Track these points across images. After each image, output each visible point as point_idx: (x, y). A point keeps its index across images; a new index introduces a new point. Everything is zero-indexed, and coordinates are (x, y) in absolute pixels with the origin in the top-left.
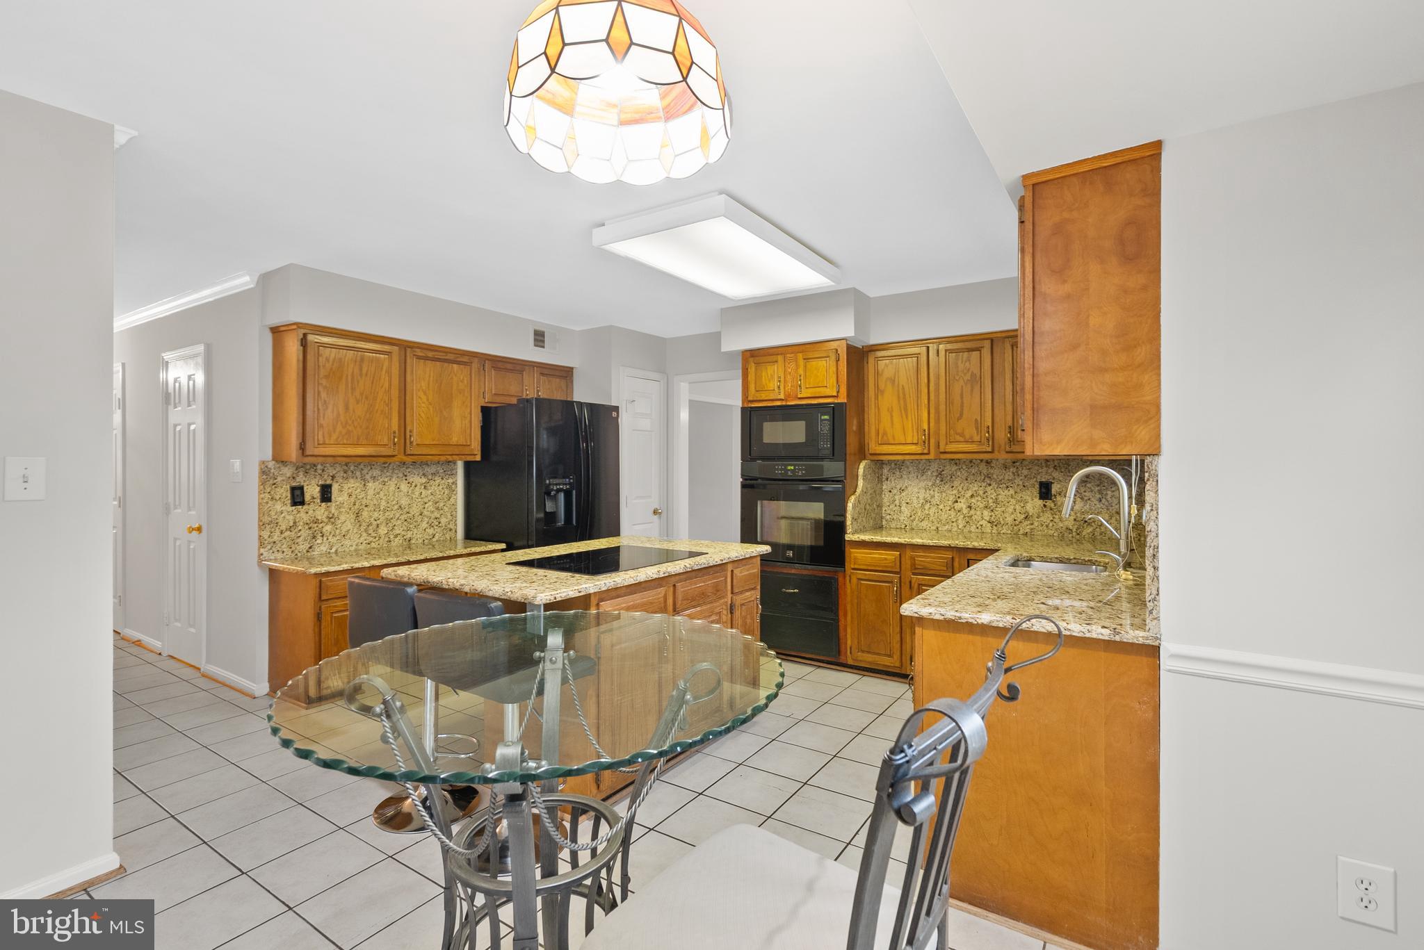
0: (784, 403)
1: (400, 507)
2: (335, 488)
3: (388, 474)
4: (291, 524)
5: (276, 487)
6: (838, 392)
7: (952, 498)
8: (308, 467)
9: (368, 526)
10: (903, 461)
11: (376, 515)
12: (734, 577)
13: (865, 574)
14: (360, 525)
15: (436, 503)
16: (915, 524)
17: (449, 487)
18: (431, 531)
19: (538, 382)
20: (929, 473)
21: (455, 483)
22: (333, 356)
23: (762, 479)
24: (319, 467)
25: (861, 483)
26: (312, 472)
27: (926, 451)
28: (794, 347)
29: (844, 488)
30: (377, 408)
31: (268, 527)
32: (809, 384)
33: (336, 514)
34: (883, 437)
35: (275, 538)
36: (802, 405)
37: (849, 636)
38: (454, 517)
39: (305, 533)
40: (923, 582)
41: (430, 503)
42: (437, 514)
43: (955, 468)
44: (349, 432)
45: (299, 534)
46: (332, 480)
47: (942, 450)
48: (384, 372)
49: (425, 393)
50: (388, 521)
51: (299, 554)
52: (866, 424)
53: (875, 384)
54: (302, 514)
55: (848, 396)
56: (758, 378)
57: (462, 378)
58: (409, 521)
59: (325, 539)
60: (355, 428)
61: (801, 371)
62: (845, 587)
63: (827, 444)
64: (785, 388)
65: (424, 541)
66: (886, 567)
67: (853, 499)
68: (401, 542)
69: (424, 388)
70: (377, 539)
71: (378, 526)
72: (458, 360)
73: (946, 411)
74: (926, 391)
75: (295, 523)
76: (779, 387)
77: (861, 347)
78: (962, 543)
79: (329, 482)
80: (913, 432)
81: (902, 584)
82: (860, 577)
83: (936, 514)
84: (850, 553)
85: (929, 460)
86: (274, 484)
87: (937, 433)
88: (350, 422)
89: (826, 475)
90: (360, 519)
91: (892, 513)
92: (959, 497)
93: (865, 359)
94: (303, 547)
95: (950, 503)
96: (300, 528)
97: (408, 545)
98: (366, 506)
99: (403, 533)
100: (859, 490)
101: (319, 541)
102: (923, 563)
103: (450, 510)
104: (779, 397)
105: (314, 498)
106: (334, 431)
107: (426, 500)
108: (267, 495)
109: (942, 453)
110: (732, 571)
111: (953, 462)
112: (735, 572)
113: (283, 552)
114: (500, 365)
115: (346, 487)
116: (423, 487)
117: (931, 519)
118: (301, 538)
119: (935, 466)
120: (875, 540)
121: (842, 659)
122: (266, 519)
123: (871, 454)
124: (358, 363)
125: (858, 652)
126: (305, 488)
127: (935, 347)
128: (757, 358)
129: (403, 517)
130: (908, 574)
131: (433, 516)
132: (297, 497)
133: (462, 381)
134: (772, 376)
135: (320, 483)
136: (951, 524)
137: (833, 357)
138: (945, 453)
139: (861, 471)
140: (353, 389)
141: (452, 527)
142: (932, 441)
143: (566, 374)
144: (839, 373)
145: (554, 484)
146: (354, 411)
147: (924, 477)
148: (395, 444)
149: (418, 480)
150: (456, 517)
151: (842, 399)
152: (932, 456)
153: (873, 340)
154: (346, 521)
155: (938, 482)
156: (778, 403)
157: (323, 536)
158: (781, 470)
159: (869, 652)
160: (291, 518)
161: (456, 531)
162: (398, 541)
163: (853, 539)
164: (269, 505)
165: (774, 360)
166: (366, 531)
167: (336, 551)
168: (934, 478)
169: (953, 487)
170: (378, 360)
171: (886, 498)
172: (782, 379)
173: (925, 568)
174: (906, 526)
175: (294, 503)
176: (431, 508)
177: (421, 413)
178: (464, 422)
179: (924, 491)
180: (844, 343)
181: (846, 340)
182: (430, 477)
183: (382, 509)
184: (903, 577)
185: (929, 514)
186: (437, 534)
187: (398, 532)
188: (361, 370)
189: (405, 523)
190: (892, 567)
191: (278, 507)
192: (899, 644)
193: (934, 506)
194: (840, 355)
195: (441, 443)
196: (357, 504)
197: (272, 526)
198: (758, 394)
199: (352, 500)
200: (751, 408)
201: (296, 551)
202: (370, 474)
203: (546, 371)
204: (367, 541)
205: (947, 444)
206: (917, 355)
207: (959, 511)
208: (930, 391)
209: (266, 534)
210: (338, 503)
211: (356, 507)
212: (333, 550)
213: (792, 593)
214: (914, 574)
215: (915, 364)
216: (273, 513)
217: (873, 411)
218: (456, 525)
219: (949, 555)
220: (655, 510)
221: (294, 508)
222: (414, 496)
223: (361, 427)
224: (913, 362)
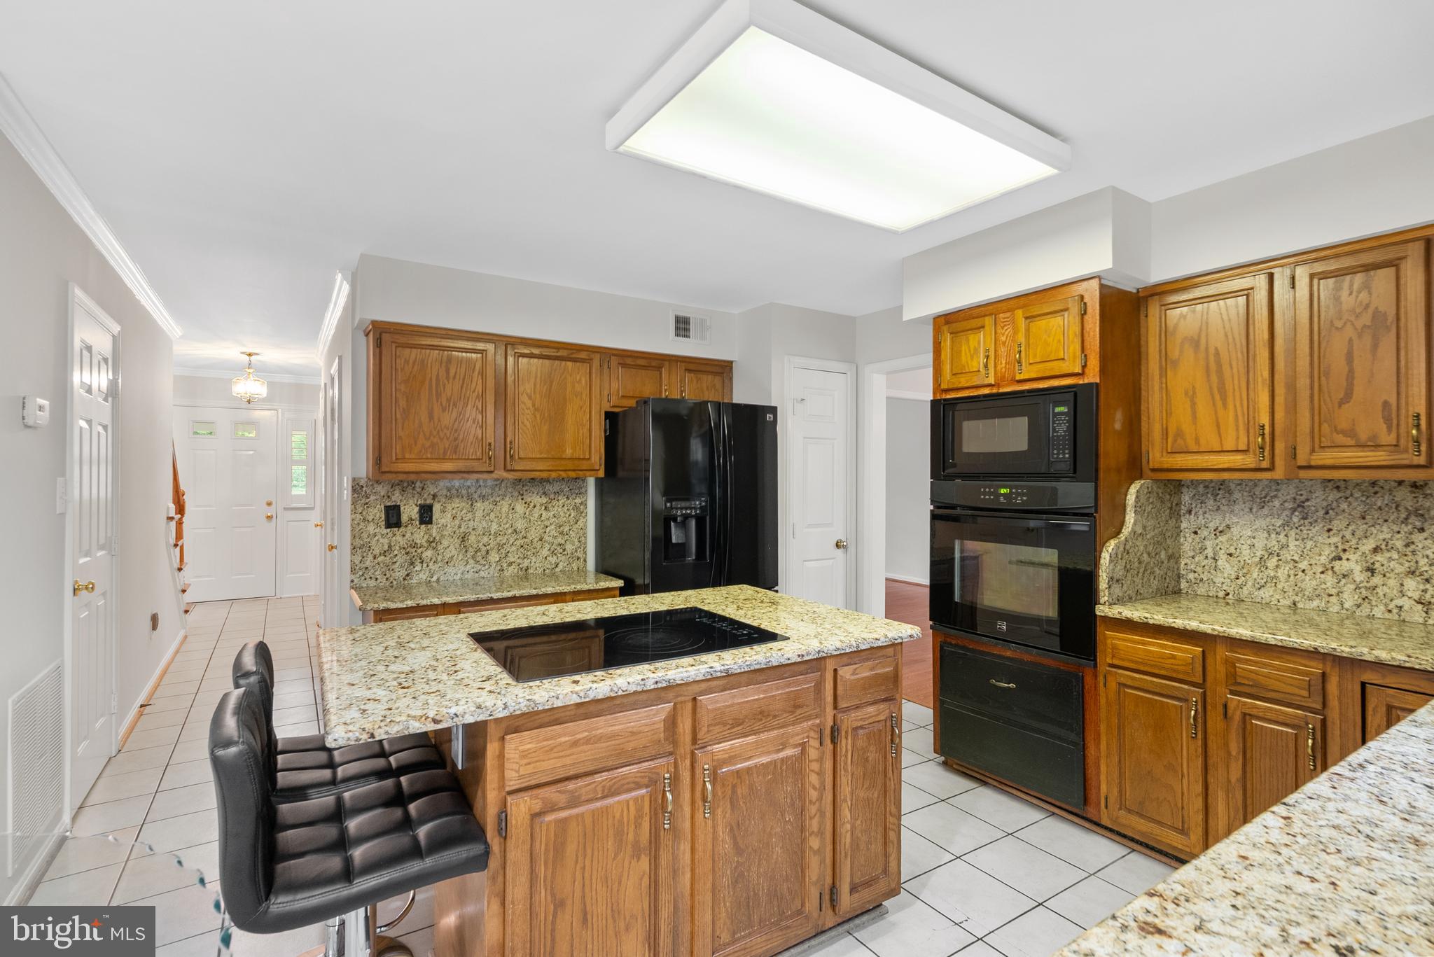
0: (995, 391)
1: (515, 530)
2: (437, 508)
3: (500, 493)
4: (386, 548)
5: (368, 507)
6: (1084, 367)
7: (1327, 552)
8: (405, 484)
9: (476, 552)
10: (1223, 482)
11: (485, 539)
12: (839, 681)
13: (1133, 678)
14: (466, 551)
15: (560, 527)
16: (1245, 591)
17: (576, 508)
18: (553, 560)
19: (683, 381)
20: (1277, 503)
21: (584, 504)
22: (413, 356)
23: (964, 507)
24: (418, 484)
25: (1130, 518)
26: (409, 490)
27: (1265, 464)
28: (1011, 302)
29: (1093, 527)
30: (467, 416)
31: (359, 551)
32: (1035, 356)
33: (437, 538)
34: (1175, 441)
35: (368, 563)
36: (1022, 392)
37: (1103, 777)
38: (583, 544)
39: (401, 559)
40: (1254, 712)
41: (553, 527)
42: (560, 540)
43: (1333, 495)
44: (433, 445)
45: (395, 560)
46: (434, 499)
47: (1301, 460)
48: (476, 372)
49: (530, 398)
50: (500, 547)
51: (395, 583)
52: (1144, 418)
53: (1160, 351)
54: (399, 538)
55: (1103, 371)
56: (956, 354)
57: (578, 378)
58: (527, 548)
59: (425, 565)
60: (442, 439)
61: (1021, 338)
62: (1097, 695)
63: (1064, 454)
64: (995, 367)
65: (544, 570)
66: (1174, 671)
67: (1112, 544)
68: (516, 571)
69: (529, 391)
70: (487, 567)
71: (487, 552)
72: (573, 356)
73: (1312, 388)
74: (1266, 354)
75: (390, 547)
76: (986, 366)
77: (1135, 291)
78: (1347, 649)
79: (429, 502)
80: (1237, 430)
81: (1209, 707)
82: (1122, 680)
83: (1292, 577)
84: (1105, 637)
85: (1277, 482)
86: (367, 504)
87: (1292, 429)
88: (435, 433)
89: (1062, 504)
90: (467, 544)
91: (1199, 569)
92: (1345, 550)
93: (1143, 309)
94: (399, 574)
95: (1323, 559)
96: (396, 552)
97: (525, 574)
98: (474, 529)
99: (518, 561)
100: (1126, 531)
101: (417, 568)
102: (1253, 676)
103: (578, 536)
104: (986, 381)
105: (411, 519)
106: (416, 444)
107: (547, 523)
108: (359, 516)
109: (1301, 467)
110: (835, 670)
111: (1330, 484)
112: (840, 672)
113: (377, 579)
114: (629, 361)
115: (449, 507)
116: (543, 508)
117: (1280, 586)
118: (398, 564)
119: (1288, 492)
120: (1151, 622)
121: (1091, 812)
122: (358, 542)
123: (1153, 470)
124: (444, 364)
125: (1120, 809)
126: (402, 508)
127: (1288, 272)
128: (954, 325)
129: (518, 543)
130: (1220, 692)
131: (556, 542)
132: (393, 518)
133: (580, 382)
134: (976, 350)
135: (419, 503)
136: (1325, 598)
137: (1075, 309)
138: (1309, 467)
139: (1131, 498)
140: (438, 395)
141: (581, 556)
142: (1280, 446)
143: (723, 369)
144: (1086, 335)
145: (677, 509)
146: (439, 421)
147: (1266, 511)
148: (490, 458)
149: (538, 500)
150: (585, 543)
151: (1093, 377)
152: (1279, 473)
153: (1158, 274)
154: (450, 547)
155: (1295, 519)
156: (986, 391)
157: (422, 563)
158: (990, 493)
159: (1141, 815)
160: (386, 541)
161: (585, 561)
162: (512, 570)
163: (1110, 615)
164: (361, 527)
165: (979, 325)
166: (473, 557)
167: (438, 579)
168: (1288, 513)
169: (1329, 530)
170: (469, 361)
171: (1188, 544)
172: (992, 354)
173: (1257, 685)
174: (1228, 594)
175: (389, 526)
176: (554, 533)
177: (526, 421)
178: (581, 432)
179: (1266, 535)
180: (1094, 284)
181: (1100, 278)
182: (552, 496)
183: (493, 532)
184: (1208, 693)
185: (1275, 577)
186: (561, 563)
187: (513, 560)
188: (448, 371)
189: (522, 550)
190: (1185, 673)
191: (371, 528)
192: (1201, 816)
193: (1287, 562)
194: (1088, 304)
195: (550, 456)
196: (462, 526)
197: (364, 550)
198: (955, 380)
199: (457, 522)
200: (945, 400)
201: (392, 579)
202: (479, 492)
203: (692, 367)
204: (475, 570)
205: (1313, 451)
206: (1247, 293)
207: (1344, 576)
208: (1276, 354)
209: (357, 559)
210: (439, 526)
211: (462, 530)
212: (435, 578)
213: (1005, 688)
214: (1232, 692)
215: (1242, 310)
216: (365, 535)
217: (1157, 396)
218: (585, 553)
219: (1316, 668)
220: (837, 542)
221: (389, 530)
222: (532, 518)
223: (448, 439)
224: (1237, 306)
